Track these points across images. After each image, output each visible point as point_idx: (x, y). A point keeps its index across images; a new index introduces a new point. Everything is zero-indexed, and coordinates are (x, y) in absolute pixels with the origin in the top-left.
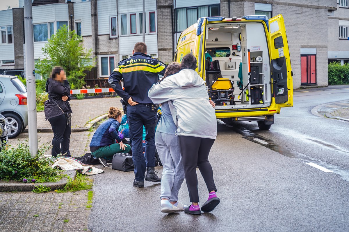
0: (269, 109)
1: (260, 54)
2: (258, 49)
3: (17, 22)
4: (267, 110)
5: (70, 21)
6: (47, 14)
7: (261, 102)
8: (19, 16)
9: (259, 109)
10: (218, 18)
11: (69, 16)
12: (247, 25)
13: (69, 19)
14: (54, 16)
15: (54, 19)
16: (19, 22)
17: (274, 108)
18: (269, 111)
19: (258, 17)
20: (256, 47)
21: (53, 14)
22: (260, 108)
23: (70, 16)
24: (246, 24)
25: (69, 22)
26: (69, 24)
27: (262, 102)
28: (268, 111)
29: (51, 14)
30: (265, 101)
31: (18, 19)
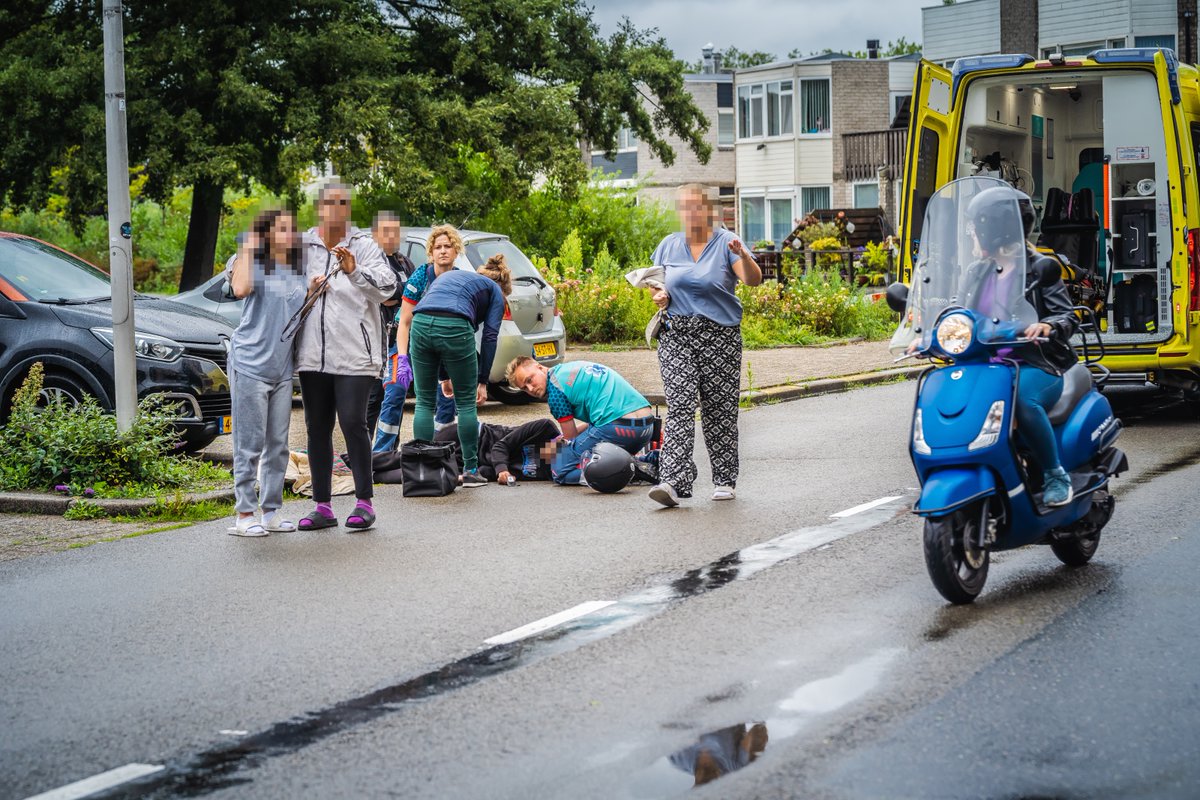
0: (1162, 349)
1: (1148, 171)
2: (1139, 154)
3: (1015, 39)
4: (1153, 352)
5: (1182, 33)
6: (1106, 13)
7: (1151, 326)
8: (1022, 20)
9: (1131, 347)
10: (1011, 59)
11: (1179, 17)
12: (1104, 79)
13: (1180, 27)
14: (1127, 16)
15: (1128, 30)
16: (1020, 41)
17: (1178, 345)
18: (1161, 355)
19: (1138, 53)
20: (1133, 151)
21: (1124, 10)
22: (1135, 344)
23: (1181, 16)
24: (1101, 77)
25: (1179, 36)
26: (1179, 46)
27: (1153, 328)
28: (1157, 355)
29: (1117, 11)
30: (1161, 323)
31: (1019, 29)
